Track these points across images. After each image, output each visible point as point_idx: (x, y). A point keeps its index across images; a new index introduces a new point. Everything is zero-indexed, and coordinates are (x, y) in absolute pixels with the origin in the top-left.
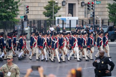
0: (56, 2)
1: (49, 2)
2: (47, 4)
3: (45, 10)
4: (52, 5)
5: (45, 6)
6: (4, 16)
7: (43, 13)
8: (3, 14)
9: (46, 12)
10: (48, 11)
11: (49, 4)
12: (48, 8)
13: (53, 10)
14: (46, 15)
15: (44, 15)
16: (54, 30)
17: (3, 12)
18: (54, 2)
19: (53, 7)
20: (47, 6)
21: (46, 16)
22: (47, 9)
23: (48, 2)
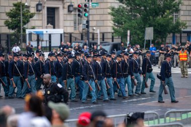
0: (26, 4)
1: (15, 5)
2: (12, 8)
3: (7, 18)
4: (20, 10)
7: (5, 24)
9: (10, 21)
10: (14, 19)
11: (14, 8)
12: (12, 14)
13: (21, 17)
14: (10, 26)
15: (7, 27)
18: (23, 5)
19: (21, 12)
20: (12, 12)
21: (9, 28)
22: (10, 17)
23: (12, 5)
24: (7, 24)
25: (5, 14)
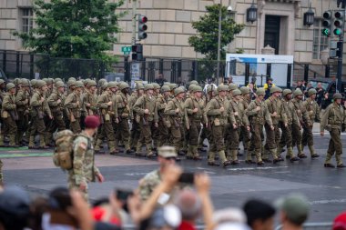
0: (230, 8)
1: (209, 9)
2: (203, 15)
3: (194, 31)
4: (217, 19)
5: (196, 18)
6: (75, 45)
7: (190, 42)
8: (73, 39)
9: (200, 37)
10: (206, 34)
11: (208, 14)
12: (203, 24)
13: (220, 31)
14: (199, 46)
15: (193, 48)
17: (74, 33)
18: (224, 10)
19: (220, 23)
20: (203, 21)
21: (197, 50)
22: (200, 30)
23: (205, 9)
24: (194, 43)
25: (191, 25)
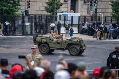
3: (46, 5)
5: (47, 1)
6: (5, 10)
7: (45, 9)
8: (4, 8)
9: (48, 7)
10: (50, 6)
12: (50, 3)
13: (55, 5)
14: (48, 10)
15: (46, 11)
16: (55, 26)
17: (5, 6)
19: (55, 2)
21: (47, 12)
22: (48, 5)
24: (46, 9)
25: (45, 3)
